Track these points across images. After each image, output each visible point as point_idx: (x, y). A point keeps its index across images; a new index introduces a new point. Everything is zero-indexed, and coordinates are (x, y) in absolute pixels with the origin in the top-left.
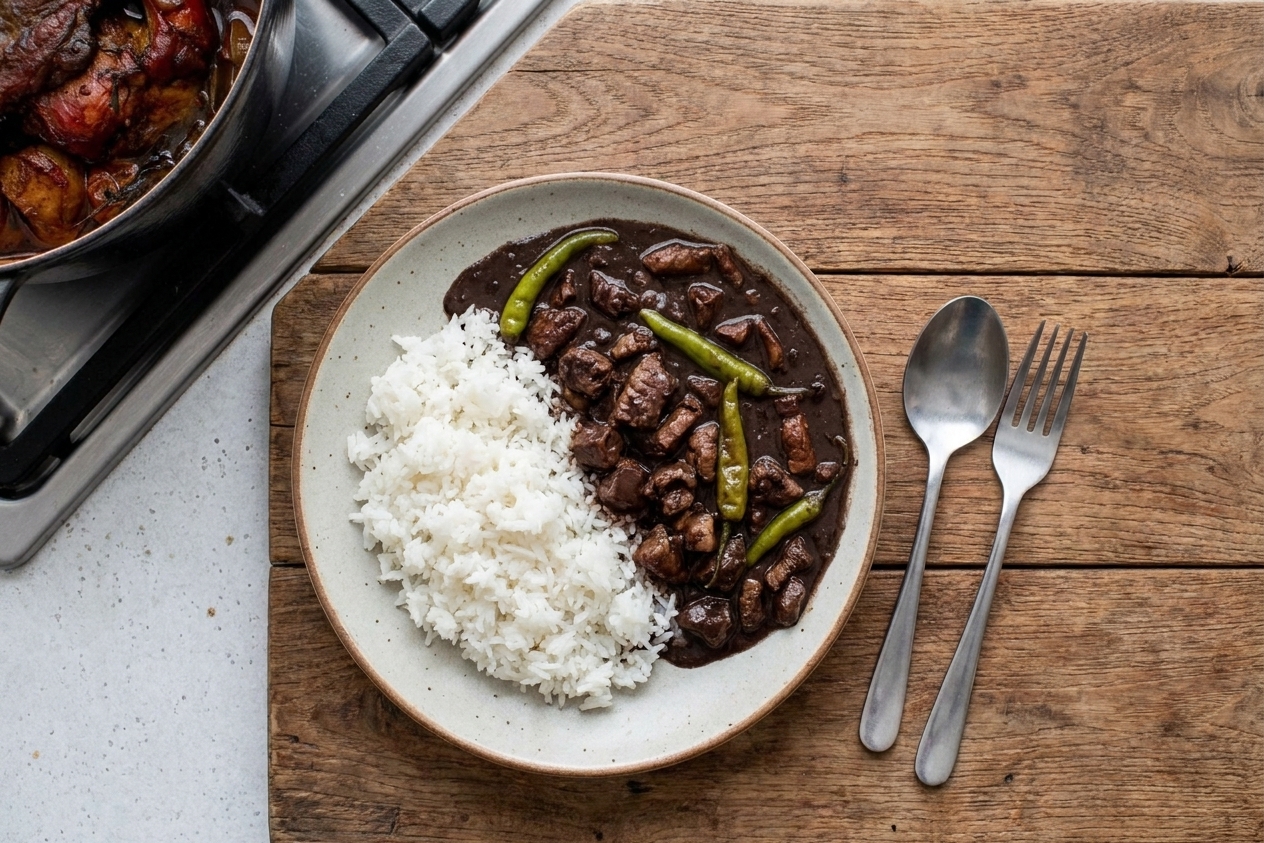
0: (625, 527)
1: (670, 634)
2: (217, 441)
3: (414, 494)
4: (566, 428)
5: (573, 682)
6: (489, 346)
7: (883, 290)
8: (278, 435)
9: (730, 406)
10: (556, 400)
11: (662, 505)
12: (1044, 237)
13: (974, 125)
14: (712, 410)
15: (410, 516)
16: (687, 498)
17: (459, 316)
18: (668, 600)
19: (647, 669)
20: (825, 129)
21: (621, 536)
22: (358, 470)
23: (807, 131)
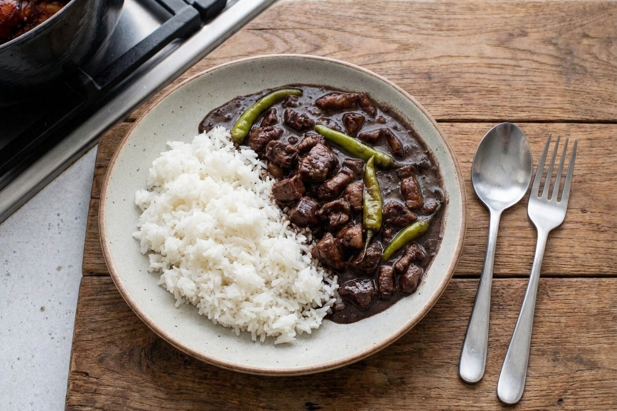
0: (306, 234)
1: (334, 300)
2: (59, 215)
3: (173, 212)
4: (269, 184)
5: (270, 323)
6: (224, 145)
7: (456, 130)
8: (95, 203)
9: (370, 171)
10: (263, 171)
11: (329, 220)
12: (544, 104)
13: (501, 53)
14: (360, 175)
15: (170, 224)
16: (344, 217)
17: (207, 132)
18: (332, 279)
19: (319, 320)
20: (419, 54)
21: (303, 239)
22: (139, 210)
23: (408, 55)
